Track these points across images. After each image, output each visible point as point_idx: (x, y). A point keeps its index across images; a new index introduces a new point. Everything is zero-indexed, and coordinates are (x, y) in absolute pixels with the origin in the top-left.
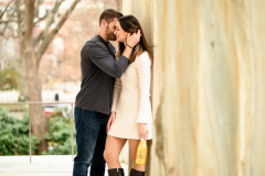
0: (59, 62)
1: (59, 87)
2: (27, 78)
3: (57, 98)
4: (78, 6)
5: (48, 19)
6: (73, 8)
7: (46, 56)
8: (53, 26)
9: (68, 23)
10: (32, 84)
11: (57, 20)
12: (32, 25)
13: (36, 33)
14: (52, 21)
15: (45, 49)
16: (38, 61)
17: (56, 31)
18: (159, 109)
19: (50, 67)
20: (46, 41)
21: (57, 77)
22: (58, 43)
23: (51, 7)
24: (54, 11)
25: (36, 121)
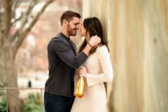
0: (32, 55)
1: (32, 75)
2: (5, 68)
3: (30, 84)
4: (47, 9)
5: (23, 20)
6: (43, 10)
7: (22, 51)
8: (27, 26)
9: (39, 23)
10: (10, 73)
11: (30, 20)
12: (9, 25)
13: (13, 32)
14: (26, 21)
15: (20, 44)
16: (15, 54)
17: (29, 30)
19: (24, 60)
20: (21, 37)
21: (30, 67)
22: (30, 40)
23: (25, 10)
24: (28, 13)
25: (13, 103)
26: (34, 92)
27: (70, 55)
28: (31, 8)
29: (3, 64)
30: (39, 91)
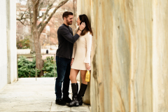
0: (48, 36)
1: (48, 47)
2: (34, 43)
3: (47, 52)
5: (43, 17)
6: (54, 12)
7: (42, 34)
8: (46, 20)
9: (52, 19)
10: (36, 46)
11: (48, 17)
12: (36, 20)
13: (38, 24)
14: (45, 18)
15: (42, 30)
16: (39, 35)
17: (47, 22)
18: (95, 57)
19: (44, 39)
20: (42, 26)
21: (47, 43)
22: (47, 28)
23: (45, 12)
24: (46, 14)
25: (39, 62)
26: (50, 56)
27: (70, 36)
28: (48, 11)
29: (33, 41)
30: (53, 56)
